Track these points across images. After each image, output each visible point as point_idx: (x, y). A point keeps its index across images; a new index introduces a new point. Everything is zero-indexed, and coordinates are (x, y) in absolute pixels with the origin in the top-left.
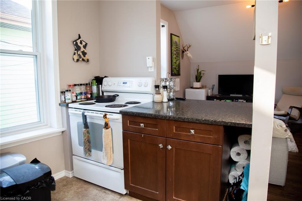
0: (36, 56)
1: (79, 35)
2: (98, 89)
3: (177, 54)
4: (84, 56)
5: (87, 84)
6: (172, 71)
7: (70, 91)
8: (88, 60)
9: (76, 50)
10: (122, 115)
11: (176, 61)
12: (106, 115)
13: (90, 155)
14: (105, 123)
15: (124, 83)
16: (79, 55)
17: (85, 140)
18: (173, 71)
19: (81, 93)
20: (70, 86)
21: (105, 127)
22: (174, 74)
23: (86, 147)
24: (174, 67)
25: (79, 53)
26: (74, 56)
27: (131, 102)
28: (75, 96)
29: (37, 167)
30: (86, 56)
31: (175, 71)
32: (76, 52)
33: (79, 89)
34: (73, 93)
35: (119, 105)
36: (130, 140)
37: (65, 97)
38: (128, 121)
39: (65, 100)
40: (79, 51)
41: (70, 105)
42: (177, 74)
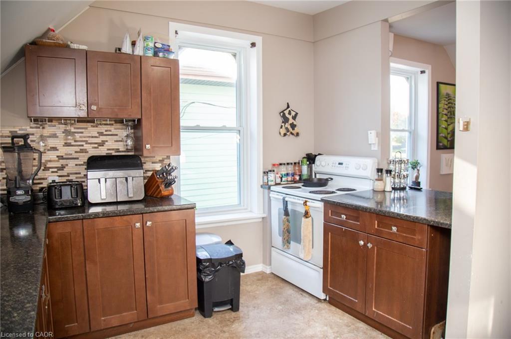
0: (239, 131)
1: (288, 103)
2: (309, 169)
3: (449, 114)
4: (293, 129)
5: (295, 163)
6: (438, 142)
7: (274, 171)
8: (298, 134)
9: (283, 122)
10: (324, 203)
11: (446, 125)
12: (306, 202)
13: (288, 248)
14: (306, 211)
15: (340, 164)
16: (287, 129)
17: (284, 229)
18: (441, 142)
19: (287, 174)
20: (274, 165)
21: (305, 216)
22: (442, 147)
23: (284, 237)
24: (444, 135)
25: (286, 126)
26: (281, 129)
27: (344, 189)
28: (280, 177)
29: (231, 248)
30: (295, 128)
31: (445, 142)
32: (283, 124)
33: (285, 169)
34: (277, 174)
35: (325, 191)
36: (331, 233)
37: (267, 178)
38: (330, 211)
39: (268, 182)
40: (287, 124)
41: (272, 188)
42: (448, 146)
